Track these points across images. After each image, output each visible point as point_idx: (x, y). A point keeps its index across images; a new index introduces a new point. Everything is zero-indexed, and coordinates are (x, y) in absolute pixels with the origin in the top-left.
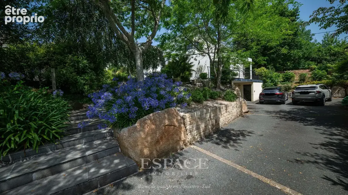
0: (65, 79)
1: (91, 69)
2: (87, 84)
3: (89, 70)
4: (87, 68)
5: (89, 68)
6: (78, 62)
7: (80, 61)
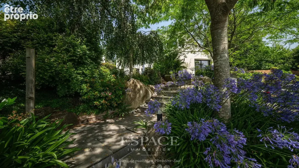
0: (51, 72)
1: (92, 59)
2: (86, 83)
3: (89, 60)
4: (87, 57)
5: (90, 57)
6: (74, 46)
7: (76, 46)
